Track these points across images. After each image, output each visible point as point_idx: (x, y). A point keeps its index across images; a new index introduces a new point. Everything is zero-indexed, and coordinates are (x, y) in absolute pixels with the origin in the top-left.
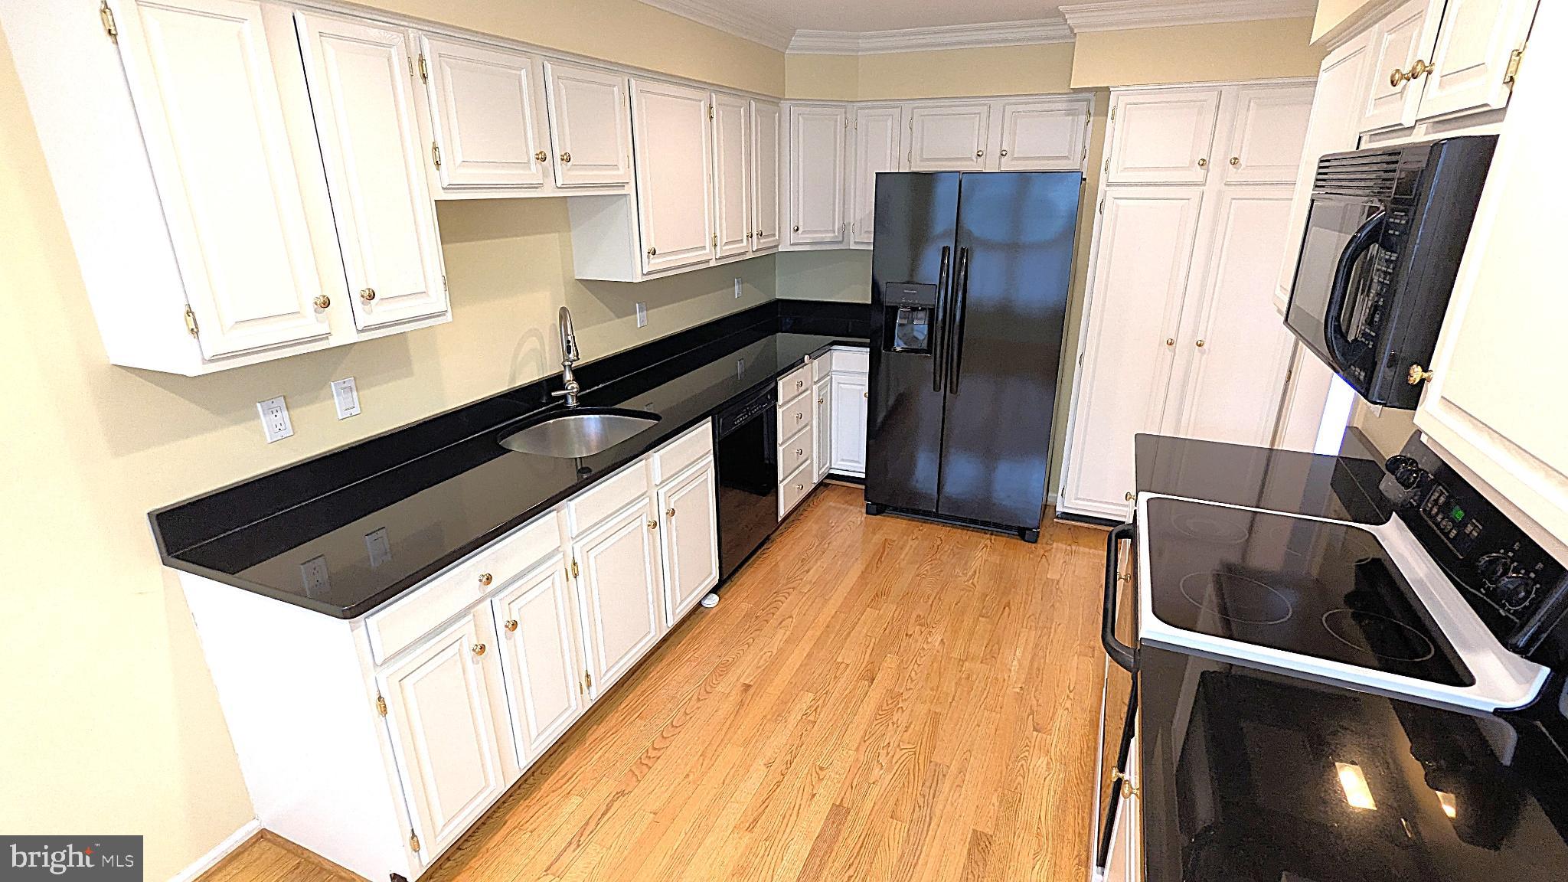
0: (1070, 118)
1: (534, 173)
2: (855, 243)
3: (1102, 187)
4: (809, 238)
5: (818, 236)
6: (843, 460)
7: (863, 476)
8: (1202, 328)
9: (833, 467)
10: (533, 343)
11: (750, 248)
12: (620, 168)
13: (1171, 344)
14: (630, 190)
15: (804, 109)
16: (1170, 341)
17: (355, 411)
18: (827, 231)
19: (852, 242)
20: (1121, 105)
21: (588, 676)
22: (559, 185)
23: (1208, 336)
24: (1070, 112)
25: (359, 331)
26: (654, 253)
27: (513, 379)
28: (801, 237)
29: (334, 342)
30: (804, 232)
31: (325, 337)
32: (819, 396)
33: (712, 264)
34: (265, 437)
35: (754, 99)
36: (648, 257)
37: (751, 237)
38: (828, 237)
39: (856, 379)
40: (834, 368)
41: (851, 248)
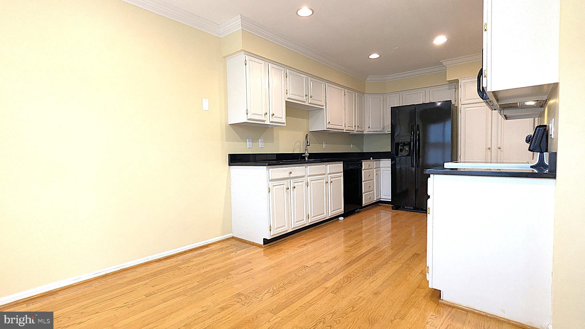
0: (450, 90)
1: (304, 98)
2: (387, 131)
3: (460, 105)
4: (372, 130)
5: (376, 129)
6: (384, 196)
7: (390, 200)
8: (499, 142)
9: (381, 198)
10: (298, 144)
11: (355, 130)
12: (323, 101)
13: (489, 149)
14: (324, 107)
15: (370, 96)
16: (489, 148)
17: (263, 147)
18: (378, 128)
19: (386, 131)
20: (462, 83)
21: (308, 215)
22: (309, 102)
23: (502, 146)
24: (449, 89)
25: (270, 122)
26: (329, 123)
27: (294, 151)
28: (370, 130)
29: (266, 123)
30: (371, 128)
31: (264, 121)
32: (376, 173)
33: (344, 131)
34: (247, 146)
35: (357, 92)
36: (328, 124)
37: (355, 126)
38: (379, 130)
39: (387, 169)
40: (381, 166)
41: (386, 133)
